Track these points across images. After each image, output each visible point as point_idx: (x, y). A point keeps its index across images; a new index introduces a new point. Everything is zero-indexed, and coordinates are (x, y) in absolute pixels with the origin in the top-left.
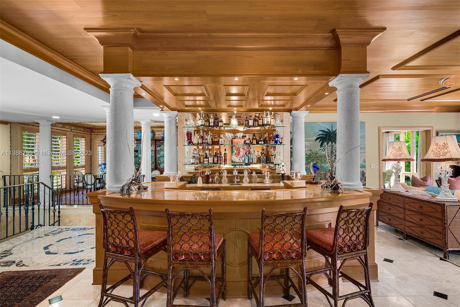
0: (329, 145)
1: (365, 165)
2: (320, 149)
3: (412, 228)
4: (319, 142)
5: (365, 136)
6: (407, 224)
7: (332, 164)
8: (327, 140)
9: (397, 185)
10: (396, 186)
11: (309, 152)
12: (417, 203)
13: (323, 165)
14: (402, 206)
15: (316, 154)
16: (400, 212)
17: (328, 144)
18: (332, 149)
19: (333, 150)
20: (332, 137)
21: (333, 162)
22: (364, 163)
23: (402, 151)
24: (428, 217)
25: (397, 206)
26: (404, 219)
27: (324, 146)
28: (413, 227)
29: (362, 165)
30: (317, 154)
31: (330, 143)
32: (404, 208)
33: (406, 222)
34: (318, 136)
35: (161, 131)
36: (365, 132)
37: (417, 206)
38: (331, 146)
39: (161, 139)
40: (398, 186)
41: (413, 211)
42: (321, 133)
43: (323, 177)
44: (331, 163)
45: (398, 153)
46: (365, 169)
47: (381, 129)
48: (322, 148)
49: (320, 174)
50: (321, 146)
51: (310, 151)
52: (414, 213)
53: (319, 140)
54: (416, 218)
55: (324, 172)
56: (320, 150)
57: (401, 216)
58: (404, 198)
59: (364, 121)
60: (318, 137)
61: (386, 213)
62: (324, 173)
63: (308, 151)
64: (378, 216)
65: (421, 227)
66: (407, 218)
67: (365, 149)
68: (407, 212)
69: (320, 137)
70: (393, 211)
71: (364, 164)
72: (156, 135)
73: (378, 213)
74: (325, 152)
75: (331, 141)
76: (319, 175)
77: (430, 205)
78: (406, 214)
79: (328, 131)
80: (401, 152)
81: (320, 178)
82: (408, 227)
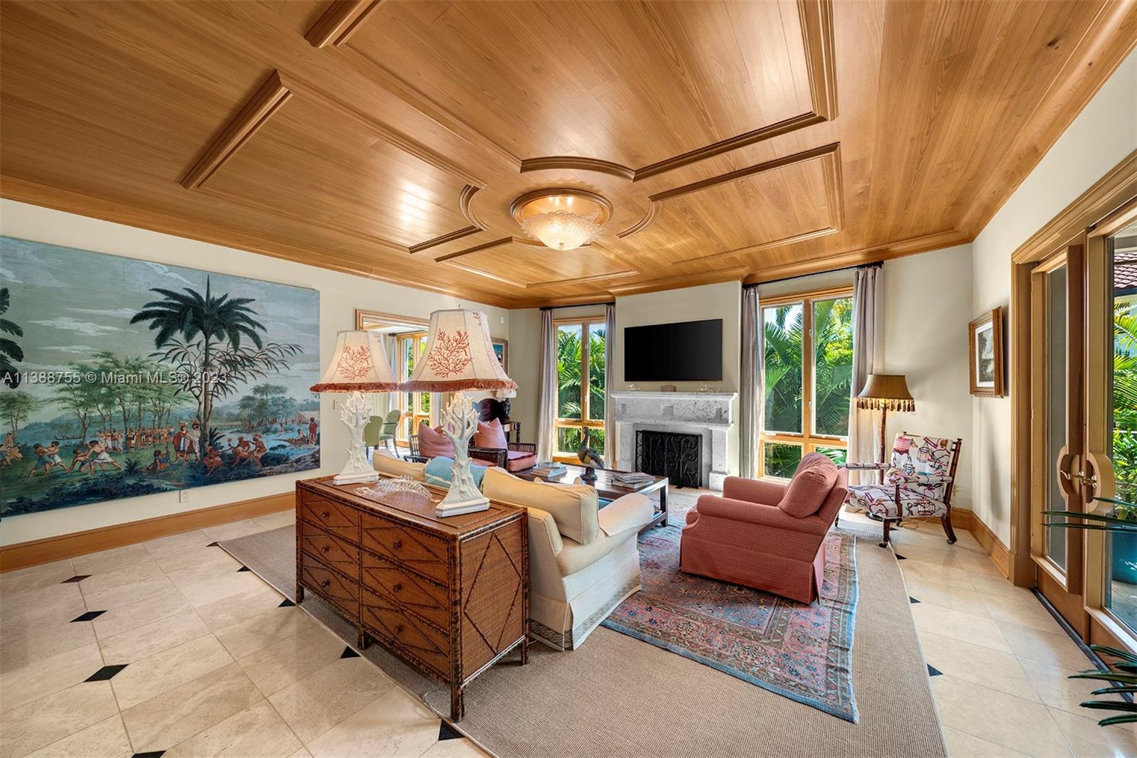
0: (195, 341)
1: (319, 403)
2: (156, 351)
3: (378, 613)
4: (152, 327)
5: (319, 327)
6: (368, 598)
7: (205, 403)
8: (188, 326)
9: (356, 465)
10: (355, 467)
11: (100, 360)
12: (389, 529)
13: (168, 405)
14: (355, 538)
15: (135, 369)
16: (351, 560)
17: (189, 337)
18: (207, 355)
19: (211, 358)
20: (207, 317)
21: (212, 395)
22: (316, 397)
23: (369, 360)
24: (414, 579)
25: (343, 539)
26: (360, 583)
27: (172, 345)
28: (380, 608)
29: (309, 402)
30: (140, 367)
31: (200, 336)
32: (360, 547)
33: (365, 594)
34: (145, 307)
36: (319, 317)
37: (389, 540)
38: (204, 344)
40: (358, 468)
41: (381, 558)
42: (161, 298)
43: (167, 448)
44: (202, 398)
45: (358, 366)
46: (317, 412)
47: (361, 315)
48: (164, 350)
49: (154, 438)
50: (161, 341)
51: (102, 357)
52: (382, 564)
53: (150, 322)
54: (388, 579)
55: (172, 430)
56: (155, 354)
57: (353, 571)
58: (361, 513)
59: (317, 289)
60: (144, 312)
61: (318, 562)
62: (170, 433)
63: (96, 356)
64: (302, 572)
65: (397, 611)
66: (368, 579)
67: (319, 361)
68: (369, 561)
69: (159, 311)
70: (335, 556)
71: (316, 400)
73: (301, 560)
74: (176, 364)
75: (202, 329)
76: (150, 439)
77: (420, 537)
78: (364, 566)
79: (191, 296)
80: (365, 365)
81: (154, 450)
82: (369, 607)
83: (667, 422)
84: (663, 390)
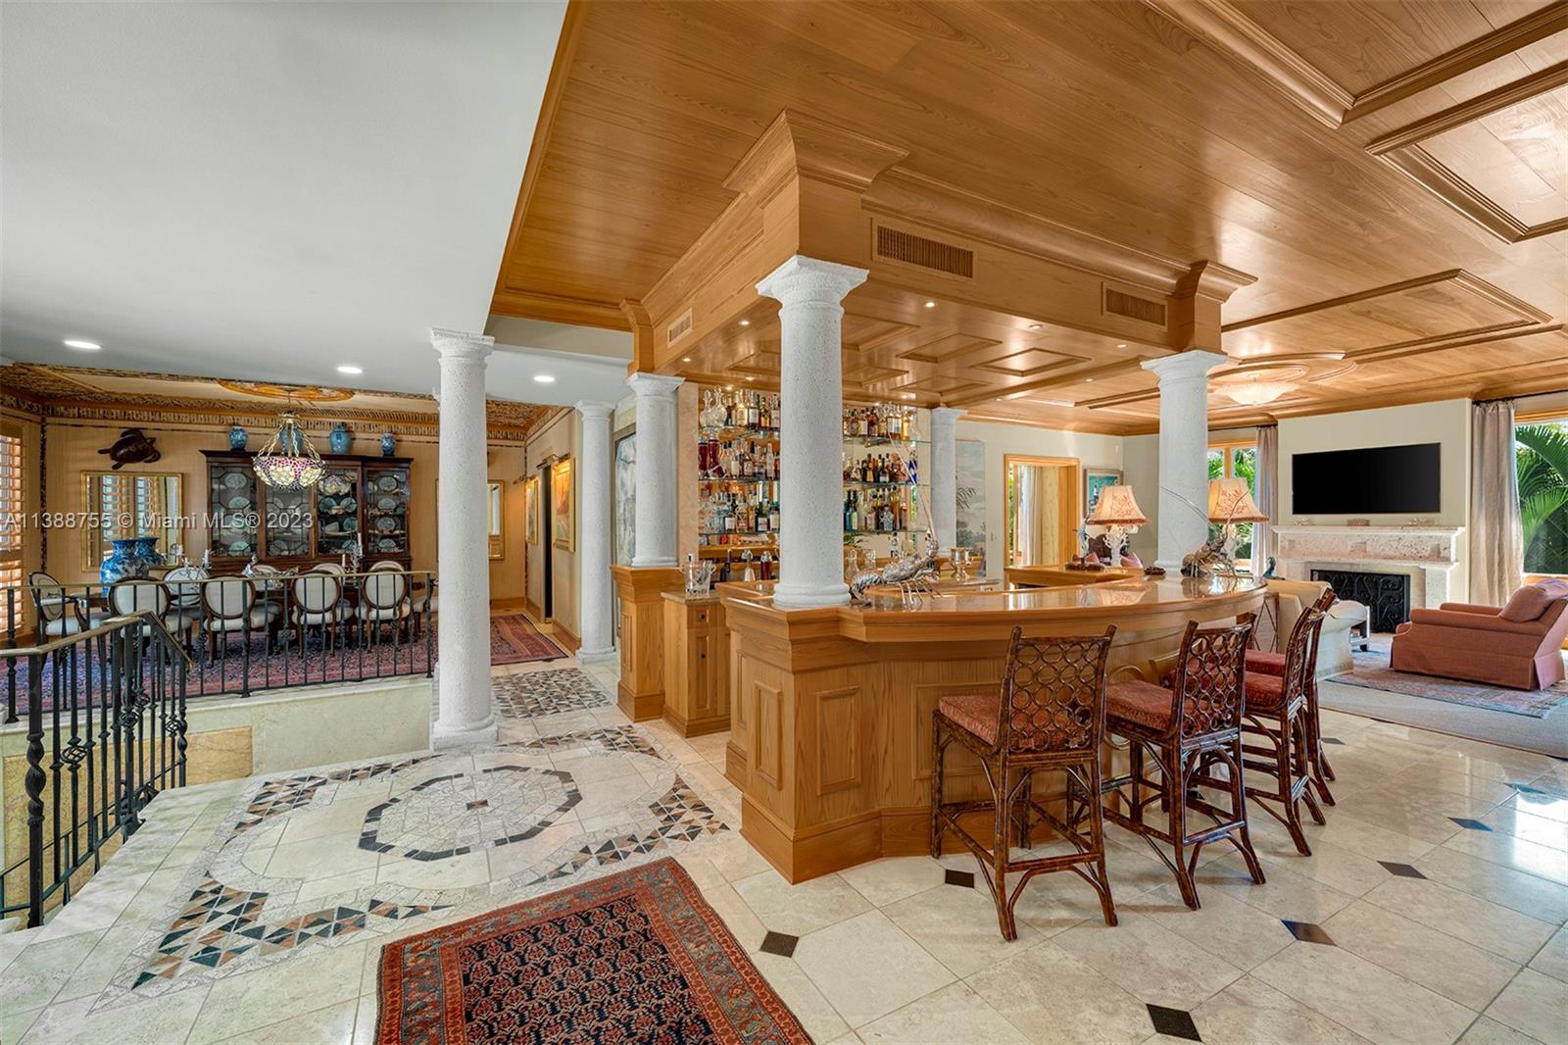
35: (376, 430)
39: (381, 456)
45: (1124, 508)
72: (356, 441)
83: (1357, 561)
84: (1350, 524)
